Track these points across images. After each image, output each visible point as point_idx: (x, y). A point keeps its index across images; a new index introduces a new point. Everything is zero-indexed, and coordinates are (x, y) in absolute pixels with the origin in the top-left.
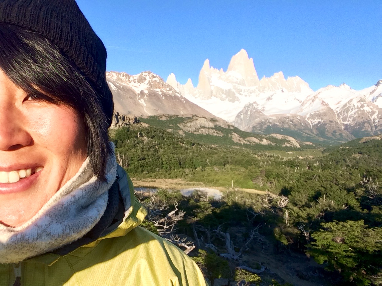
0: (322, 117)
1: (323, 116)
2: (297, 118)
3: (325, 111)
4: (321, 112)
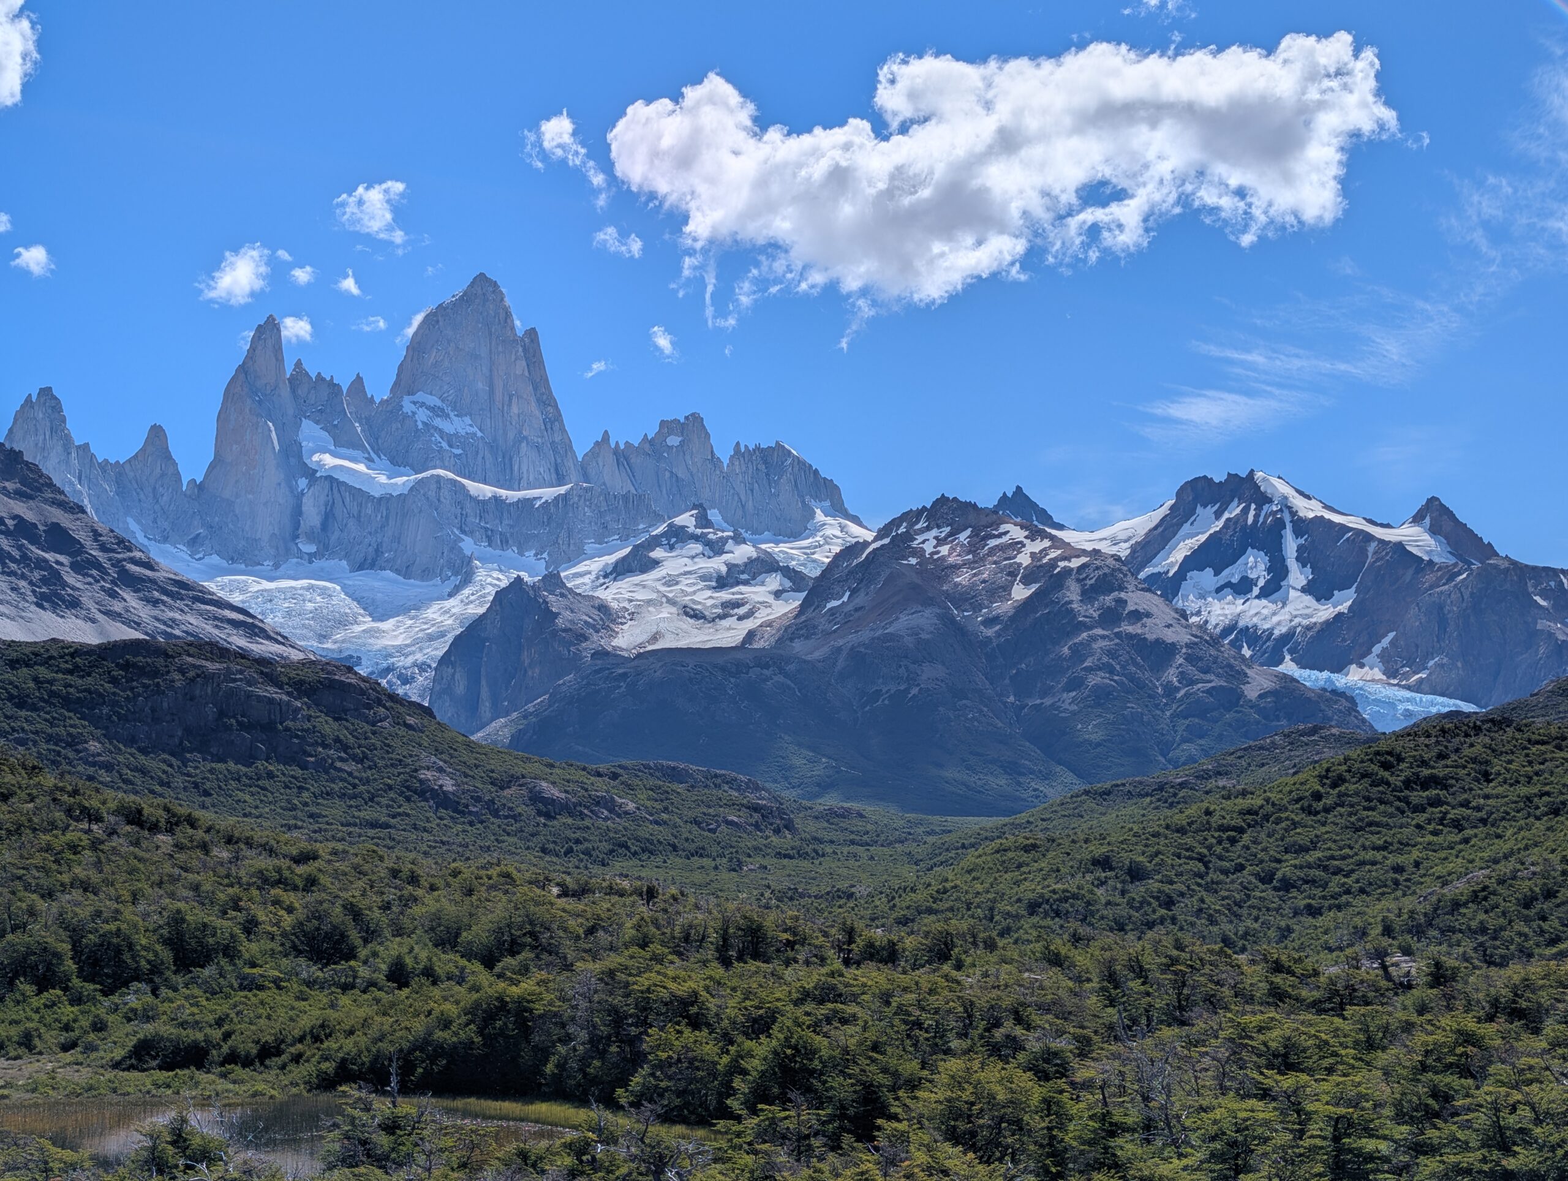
0: (912, 667)
1: (916, 661)
2: (782, 671)
3: (924, 636)
4: (909, 641)
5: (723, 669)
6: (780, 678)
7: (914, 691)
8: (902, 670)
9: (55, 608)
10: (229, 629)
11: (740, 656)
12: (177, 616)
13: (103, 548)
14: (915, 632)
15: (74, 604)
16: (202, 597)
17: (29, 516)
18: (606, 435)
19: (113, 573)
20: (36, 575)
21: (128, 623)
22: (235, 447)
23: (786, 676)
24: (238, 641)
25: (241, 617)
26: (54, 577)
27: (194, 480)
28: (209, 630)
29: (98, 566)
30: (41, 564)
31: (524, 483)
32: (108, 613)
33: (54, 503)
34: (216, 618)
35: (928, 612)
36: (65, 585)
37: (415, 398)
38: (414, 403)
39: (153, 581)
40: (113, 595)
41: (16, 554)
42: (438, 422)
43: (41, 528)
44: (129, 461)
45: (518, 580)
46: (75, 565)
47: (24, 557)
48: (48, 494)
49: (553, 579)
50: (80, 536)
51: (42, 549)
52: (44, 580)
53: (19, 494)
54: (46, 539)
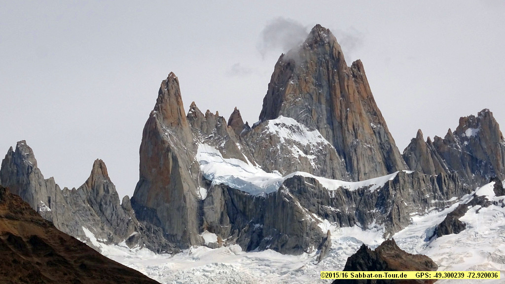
13: (68, 250)
17: (15, 232)
18: (419, 133)
19: (76, 267)
20: (24, 273)
22: (154, 170)
27: (127, 197)
29: (65, 262)
31: (362, 175)
33: (33, 221)
37: (277, 121)
38: (277, 125)
39: (103, 271)
42: (296, 137)
43: (25, 240)
44: (82, 187)
45: (364, 248)
46: (50, 264)
47: (15, 261)
48: (27, 216)
49: (390, 244)
50: (51, 242)
51: (27, 254)
52: (30, 276)
53: (8, 217)
54: (29, 247)
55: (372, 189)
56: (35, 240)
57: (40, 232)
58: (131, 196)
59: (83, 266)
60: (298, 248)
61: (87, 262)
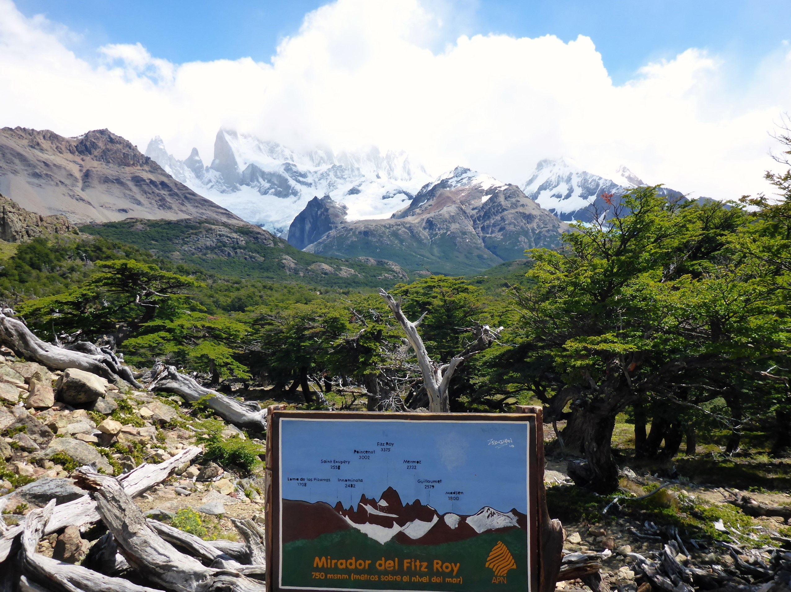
1: (449, 222)
2: (404, 227)
3: (452, 214)
4: (447, 216)
5: (385, 226)
6: (404, 229)
7: (449, 233)
8: (445, 226)
9: (164, 209)
10: (221, 215)
11: (389, 222)
12: (204, 211)
13: (179, 189)
14: (449, 213)
15: (170, 208)
16: (211, 205)
17: (153, 179)
19: (182, 197)
20: (158, 198)
21: (188, 214)
23: (406, 228)
24: (224, 219)
25: (225, 212)
26: (163, 199)
28: (214, 215)
29: (177, 195)
30: (158, 195)
32: (181, 211)
33: (162, 174)
34: (216, 212)
35: (453, 206)
36: (167, 202)
39: (195, 200)
40: (183, 205)
41: (150, 192)
43: (158, 183)
44: (186, 160)
45: (316, 198)
46: (170, 195)
47: (153, 192)
48: (160, 171)
49: (327, 197)
50: (171, 185)
51: (159, 190)
52: (160, 200)
53: (150, 171)
54: (160, 186)
55: (321, 172)
56: (163, 184)
57: (165, 180)
58: (209, 165)
59: (186, 197)
60: (286, 196)
61: (188, 196)
